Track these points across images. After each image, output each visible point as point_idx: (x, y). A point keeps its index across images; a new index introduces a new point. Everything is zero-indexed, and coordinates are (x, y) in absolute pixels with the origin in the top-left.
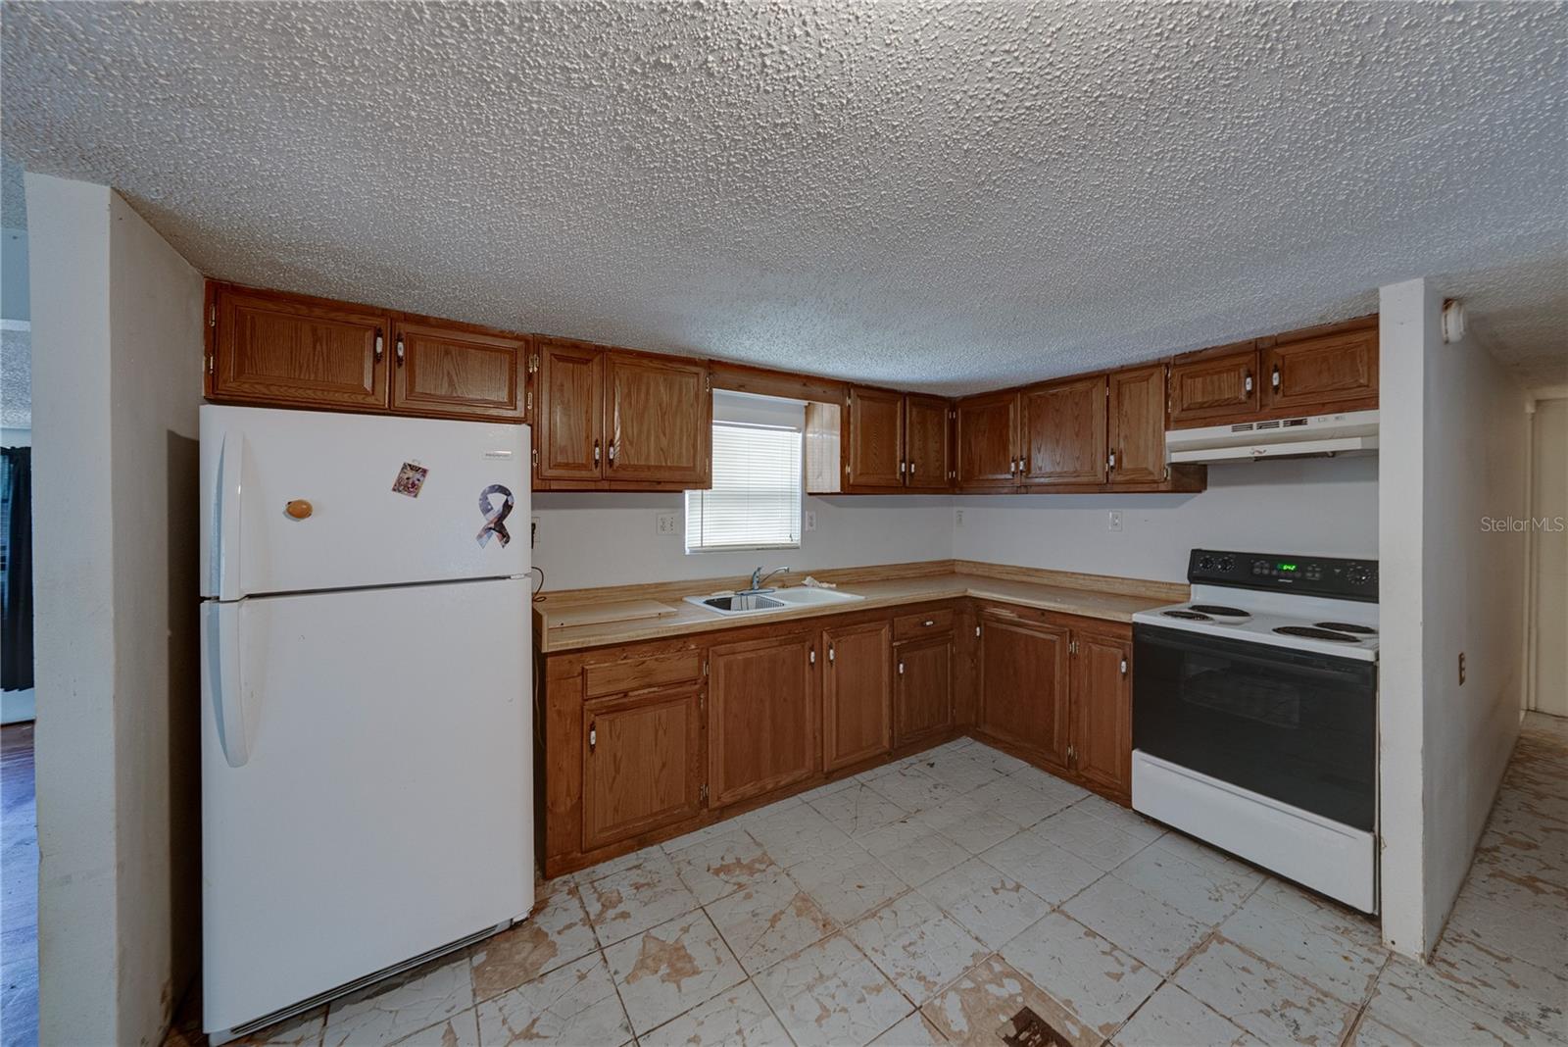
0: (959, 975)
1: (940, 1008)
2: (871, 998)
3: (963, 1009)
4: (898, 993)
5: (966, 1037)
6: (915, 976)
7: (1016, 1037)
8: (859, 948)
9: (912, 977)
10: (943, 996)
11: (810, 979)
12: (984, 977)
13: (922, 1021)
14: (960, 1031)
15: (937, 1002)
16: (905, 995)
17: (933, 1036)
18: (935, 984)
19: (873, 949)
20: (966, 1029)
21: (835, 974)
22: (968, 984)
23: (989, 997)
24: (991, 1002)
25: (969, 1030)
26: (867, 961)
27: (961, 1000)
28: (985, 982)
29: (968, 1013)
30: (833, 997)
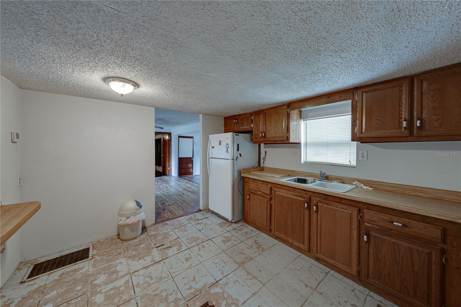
0: (229, 294)
1: (218, 287)
2: (220, 272)
3: (217, 293)
4: (222, 278)
5: (209, 292)
6: (228, 282)
7: (208, 305)
8: (236, 270)
9: (227, 281)
10: (221, 288)
11: (224, 261)
12: (229, 301)
13: (214, 282)
14: (211, 291)
15: (219, 286)
16: (221, 279)
17: (210, 284)
18: (225, 287)
19: (236, 273)
20: (211, 292)
21: (226, 265)
22: (226, 296)
23: (221, 301)
24: (220, 301)
25: (211, 293)
26: (231, 272)
27: (220, 293)
28: (227, 301)
29: (217, 294)
30: (220, 265)
